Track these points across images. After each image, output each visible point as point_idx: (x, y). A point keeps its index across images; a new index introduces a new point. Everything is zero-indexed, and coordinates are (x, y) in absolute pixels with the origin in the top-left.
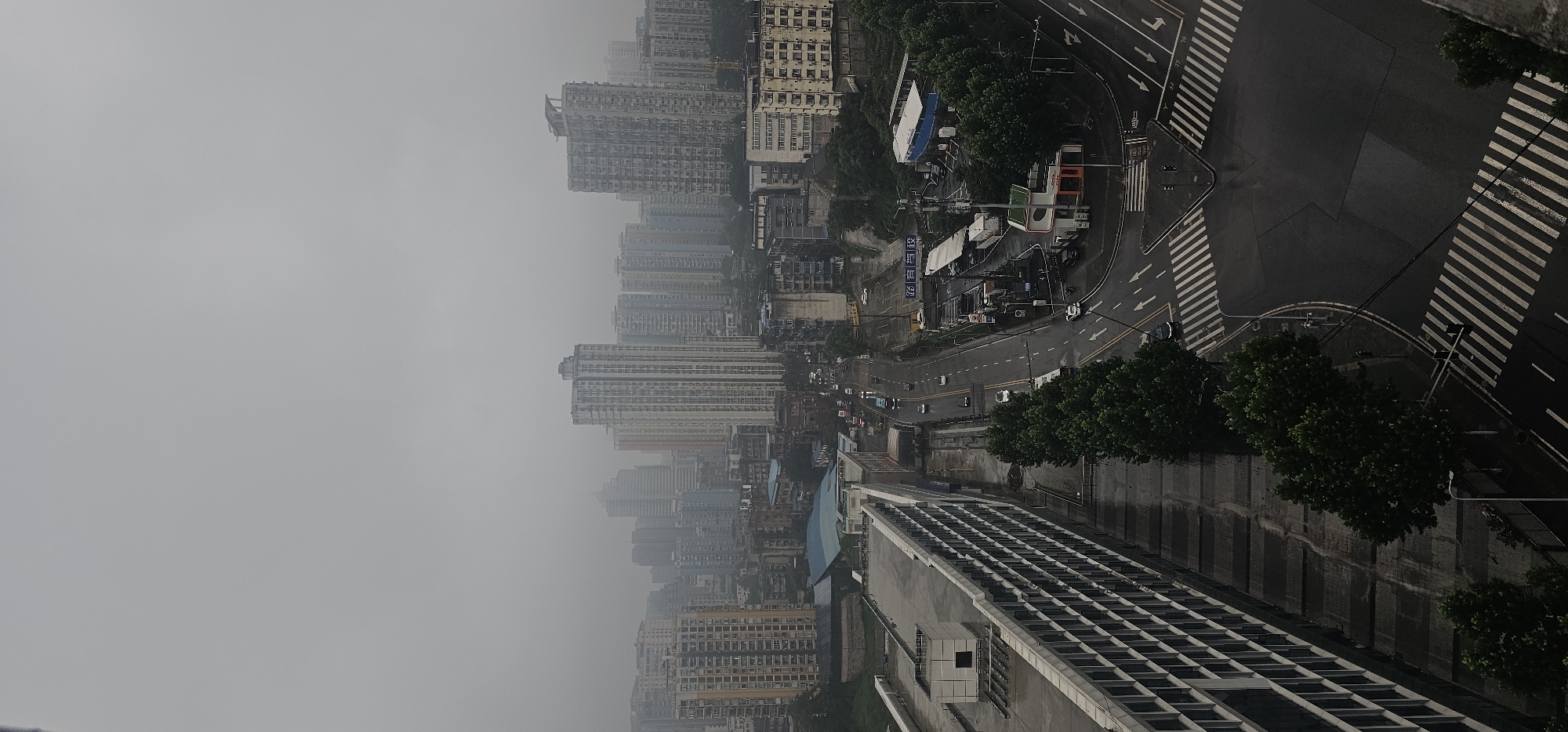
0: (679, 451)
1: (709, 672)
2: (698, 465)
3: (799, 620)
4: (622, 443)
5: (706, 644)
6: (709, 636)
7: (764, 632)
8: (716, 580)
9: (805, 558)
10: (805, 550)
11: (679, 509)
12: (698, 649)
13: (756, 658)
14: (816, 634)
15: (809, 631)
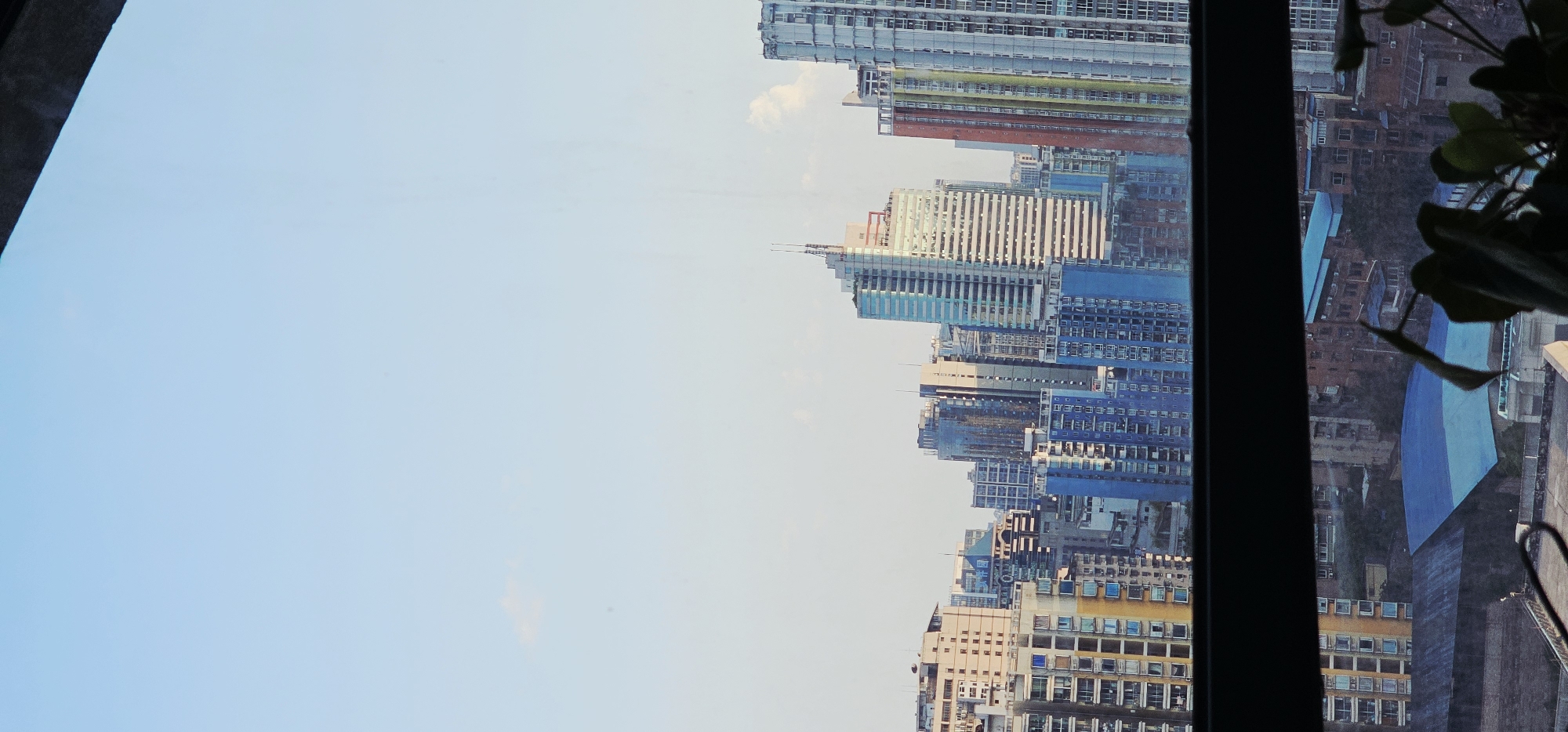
0: (1057, 150)
2: (1112, 190)
3: (1365, 644)
4: (901, 117)
5: (1098, 686)
6: (1108, 666)
8: (1144, 514)
9: (1394, 477)
10: (1395, 456)
11: (1051, 311)
12: (1073, 698)
14: (1409, 686)
15: (1391, 678)
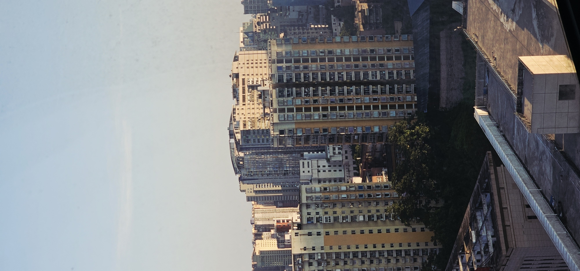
1: (307, 102)
3: (397, 50)
5: (302, 75)
6: (306, 68)
7: (361, 63)
12: (294, 80)
13: (353, 88)
14: (414, 65)
15: (407, 62)
